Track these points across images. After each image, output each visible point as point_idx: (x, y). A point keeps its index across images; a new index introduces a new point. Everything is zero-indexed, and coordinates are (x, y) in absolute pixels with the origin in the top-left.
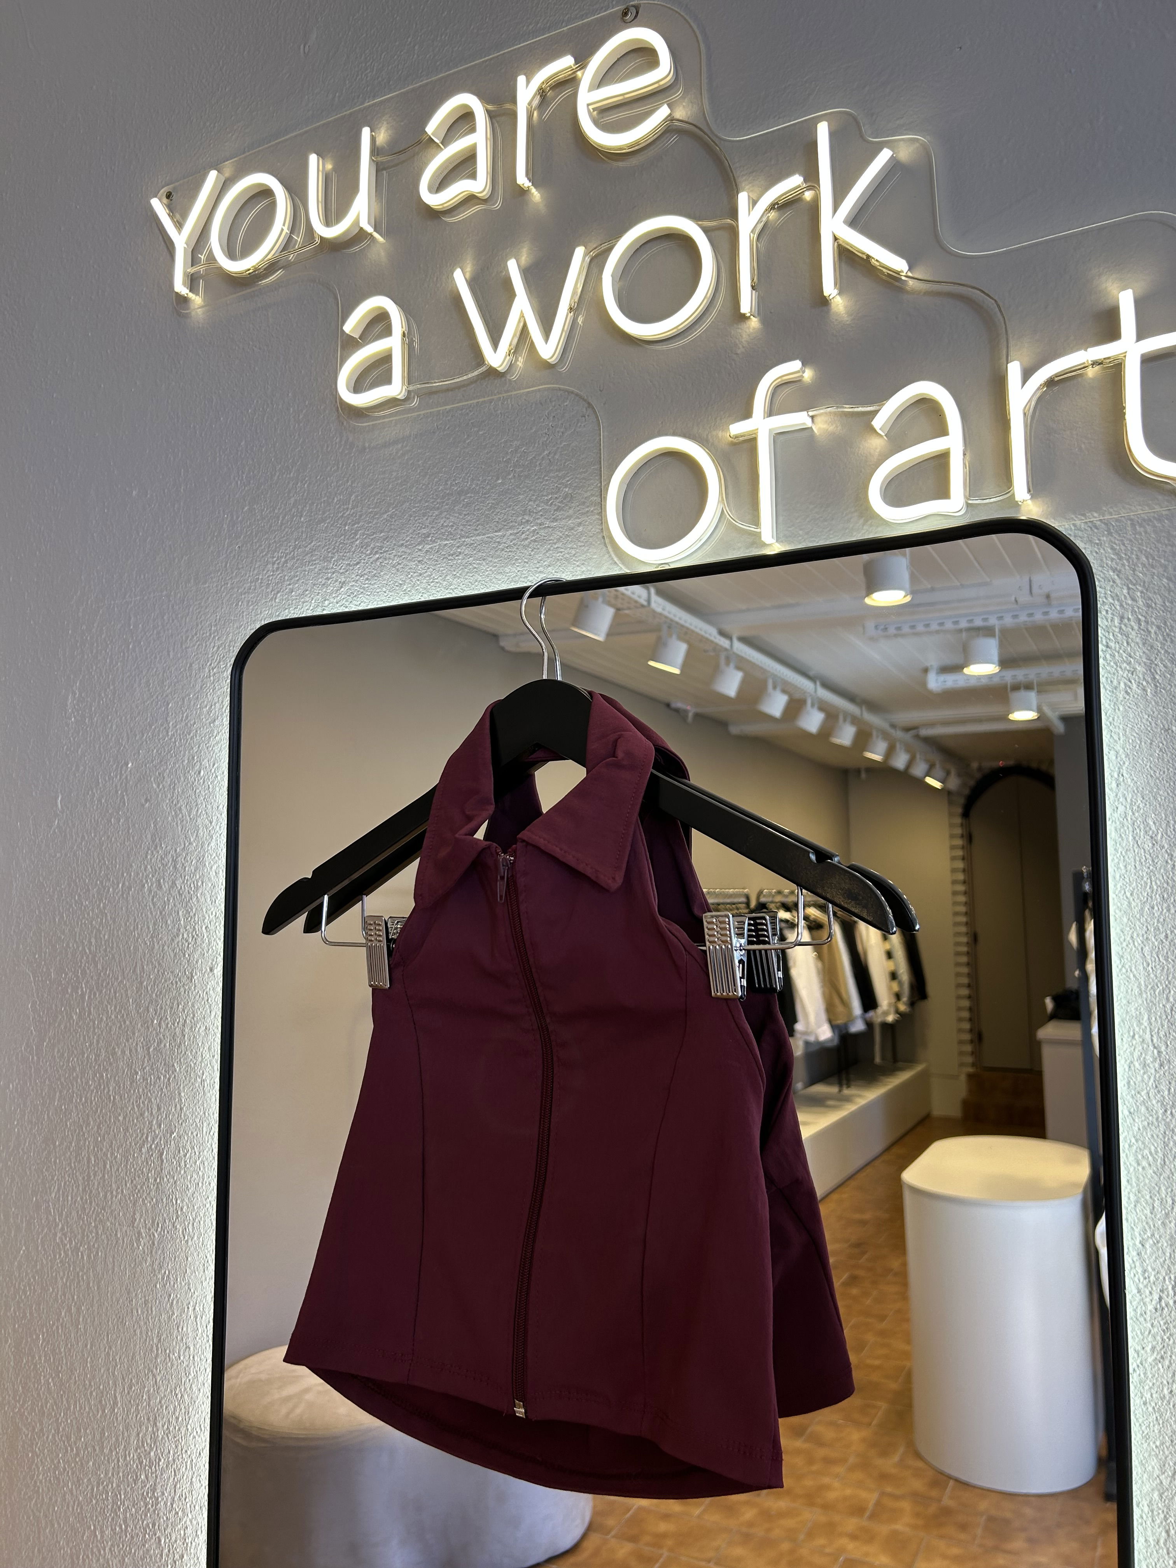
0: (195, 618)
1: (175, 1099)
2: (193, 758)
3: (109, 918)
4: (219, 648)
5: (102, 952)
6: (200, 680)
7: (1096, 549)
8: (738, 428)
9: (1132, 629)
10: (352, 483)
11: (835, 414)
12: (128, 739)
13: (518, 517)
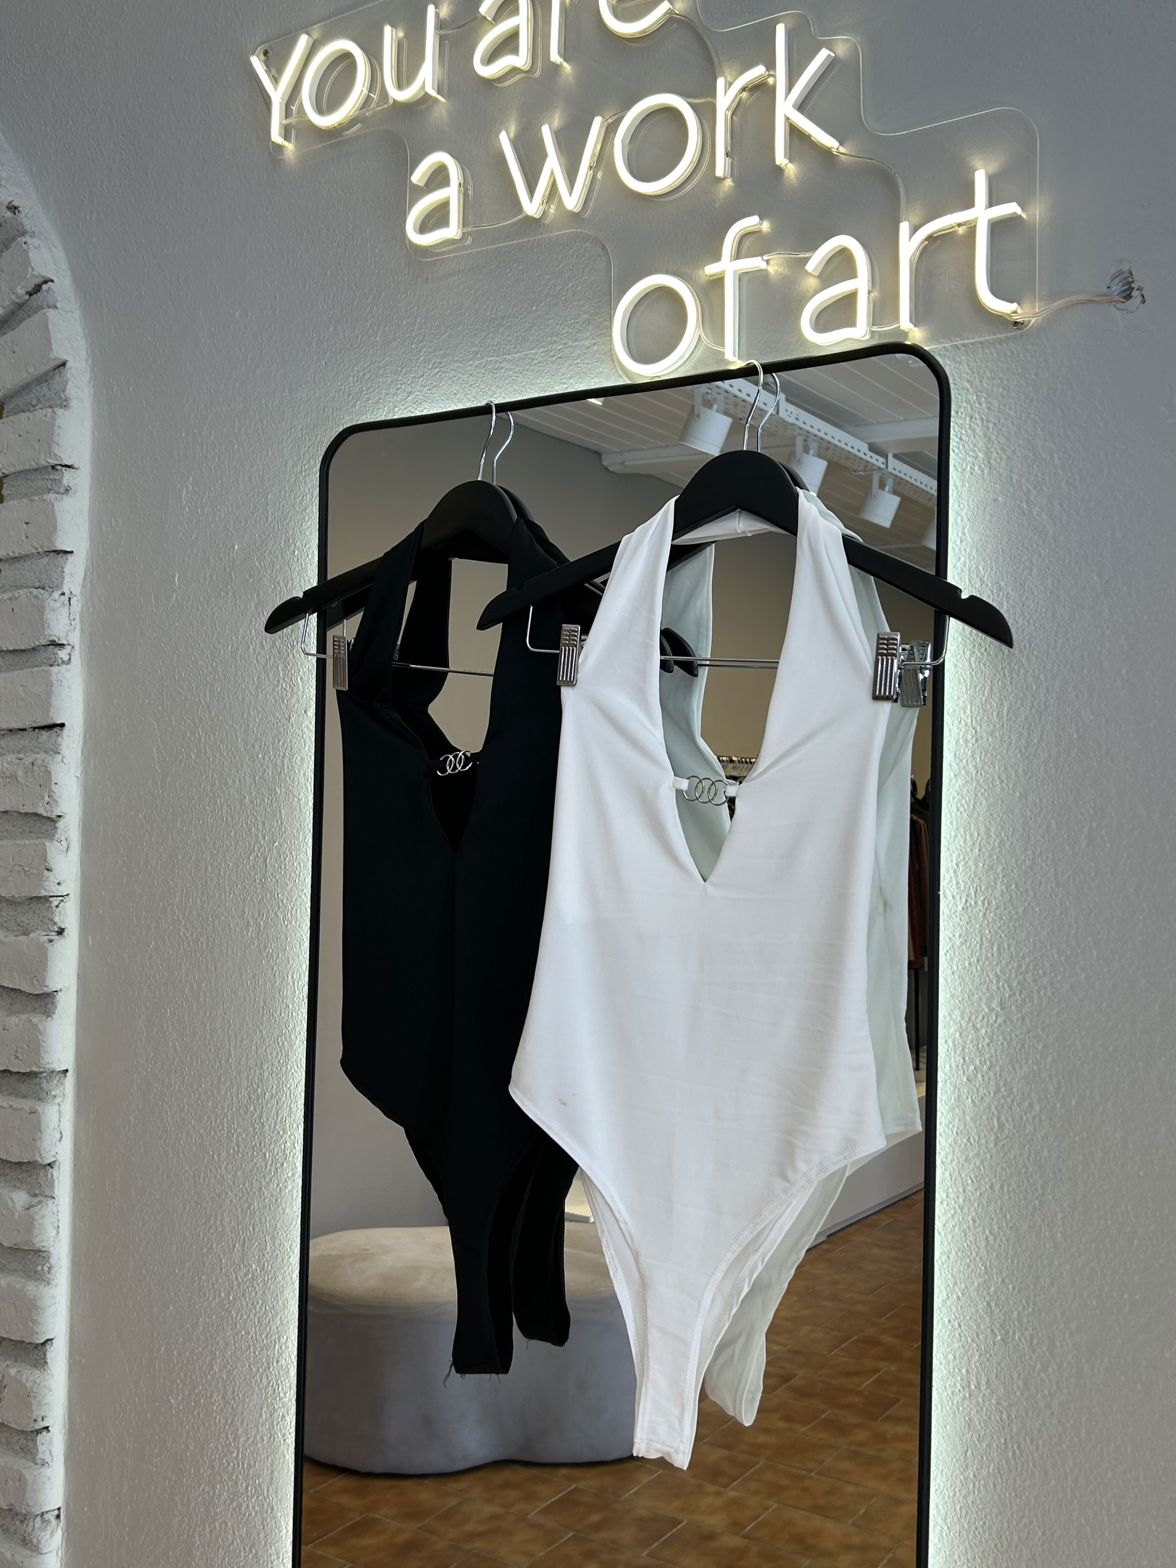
0: (289, 421)
1: (276, 816)
2: (289, 540)
3: (221, 674)
4: (309, 448)
5: (215, 702)
6: (293, 475)
7: (958, 366)
8: (711, 269)
9: (978, 426)
10: (418, 308)
11: (784, 258)
12: (234, 526)
13: (547, 338)
